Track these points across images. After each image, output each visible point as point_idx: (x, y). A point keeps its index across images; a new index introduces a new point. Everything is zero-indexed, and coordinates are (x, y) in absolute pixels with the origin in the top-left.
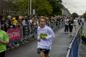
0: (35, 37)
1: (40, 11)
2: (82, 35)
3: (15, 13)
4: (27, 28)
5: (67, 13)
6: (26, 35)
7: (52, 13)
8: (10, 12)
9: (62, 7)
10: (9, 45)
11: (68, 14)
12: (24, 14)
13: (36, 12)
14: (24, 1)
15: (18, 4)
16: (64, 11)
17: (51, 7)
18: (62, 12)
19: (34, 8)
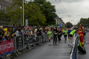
0: (29, 48)
1: (33, 21)
2: (79, 45)
3: (7, 23)
4: (20, 39)
5: (61, 22)
6: (19, 46)
7: (45, 23)
8: (2, 23)
9: (56, 16)
10: (2, 57)
11: (62, 24)
12: (17, 24)
13: (29, 22)
14: (16, 11)
15: (9, 14)
16: (58, 21)
17: (44, 16)
18: (56, 21)
19: (27, 18)
